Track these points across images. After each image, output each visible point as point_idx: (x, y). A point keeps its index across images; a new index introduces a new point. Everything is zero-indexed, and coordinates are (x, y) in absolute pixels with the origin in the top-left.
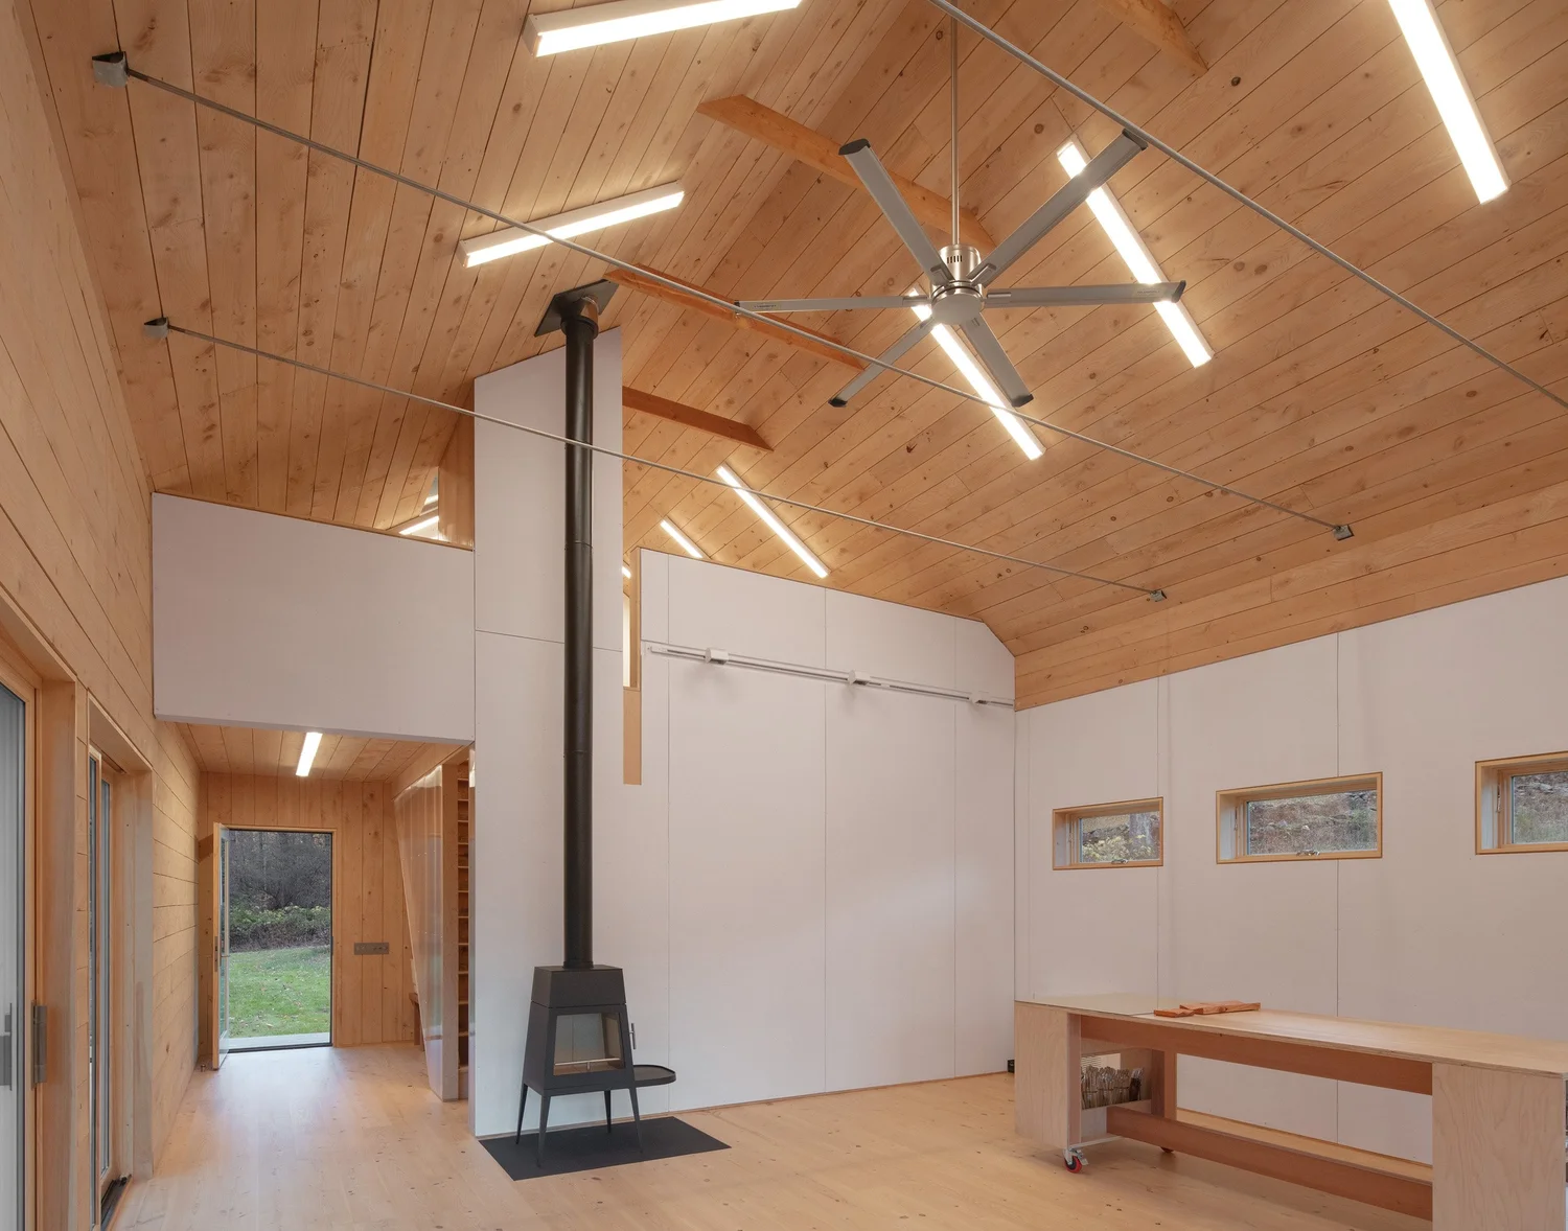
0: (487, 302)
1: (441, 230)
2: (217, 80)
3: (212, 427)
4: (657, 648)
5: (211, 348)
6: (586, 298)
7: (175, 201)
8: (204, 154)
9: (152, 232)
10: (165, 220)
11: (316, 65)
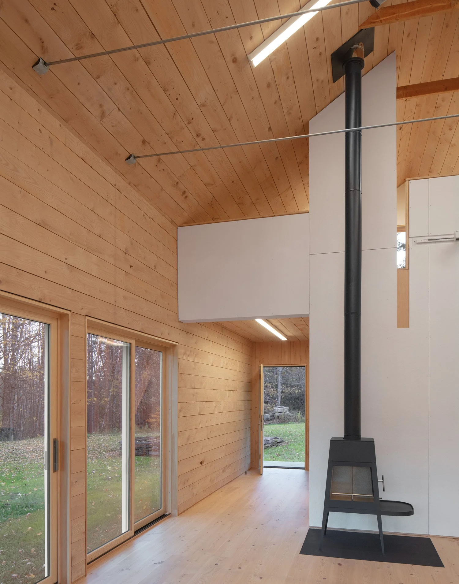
0: (288, 78)
1: (233, 55)
2: (81, 47)
3: (184, 192)
4: (419, 240)
5: (159, 160)
6: (354, 46)
7: (101, 105)
8: (98, 80)
9: (102, 122)
10: (103, 115)
11: (115, 15)
